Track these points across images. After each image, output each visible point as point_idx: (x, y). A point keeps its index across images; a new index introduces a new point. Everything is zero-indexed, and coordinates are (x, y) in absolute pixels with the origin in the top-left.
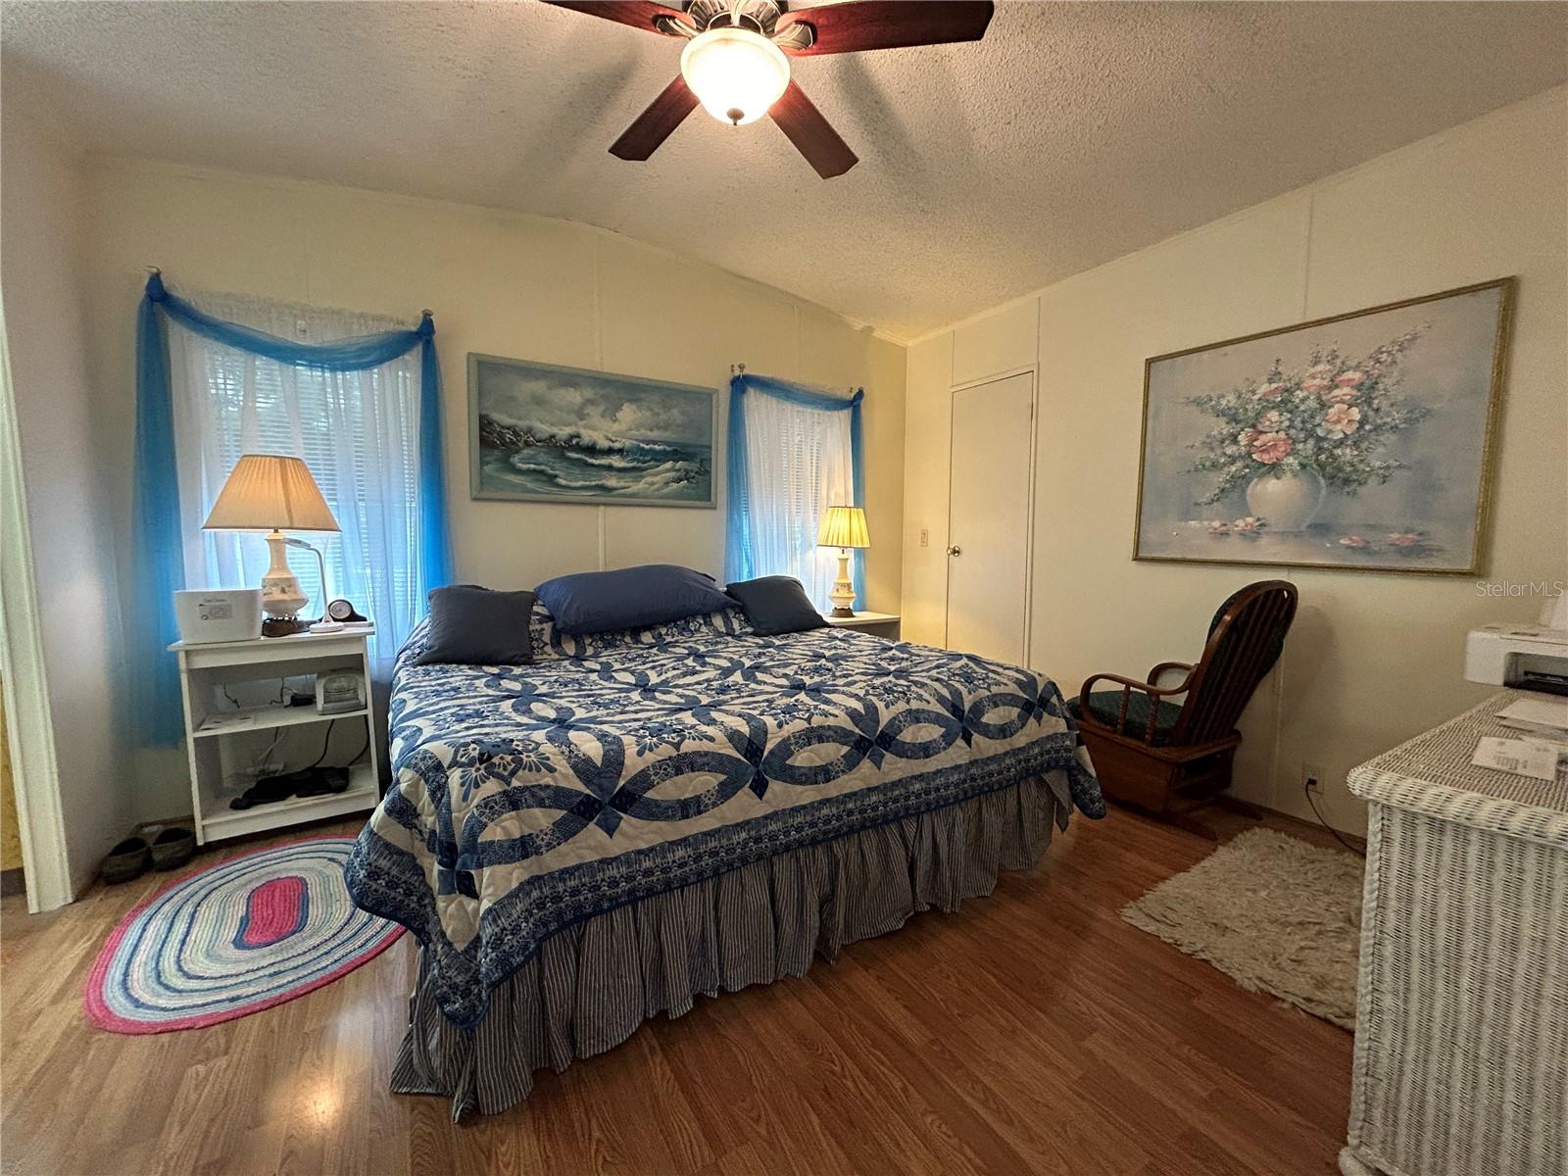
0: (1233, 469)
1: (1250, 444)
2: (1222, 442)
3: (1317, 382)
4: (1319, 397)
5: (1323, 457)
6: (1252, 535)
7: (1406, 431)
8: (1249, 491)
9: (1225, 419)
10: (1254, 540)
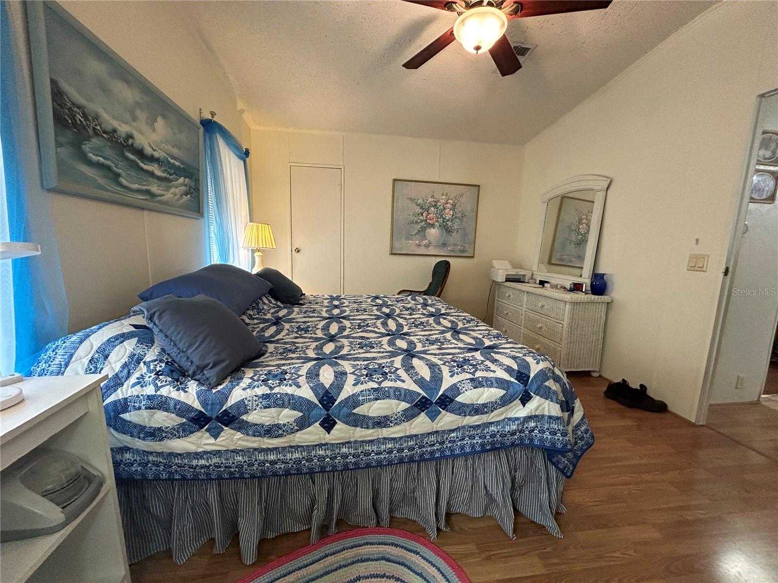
0: (422, 224)
1: (427, 217)
2: (419, 214)
3: (443, 201)
4: (443, 206)
5: (444, 224)
6: (427, 246)
7: (461, 219)
8: (427, 231)
9: (419, 207)
10: (428, 247)
